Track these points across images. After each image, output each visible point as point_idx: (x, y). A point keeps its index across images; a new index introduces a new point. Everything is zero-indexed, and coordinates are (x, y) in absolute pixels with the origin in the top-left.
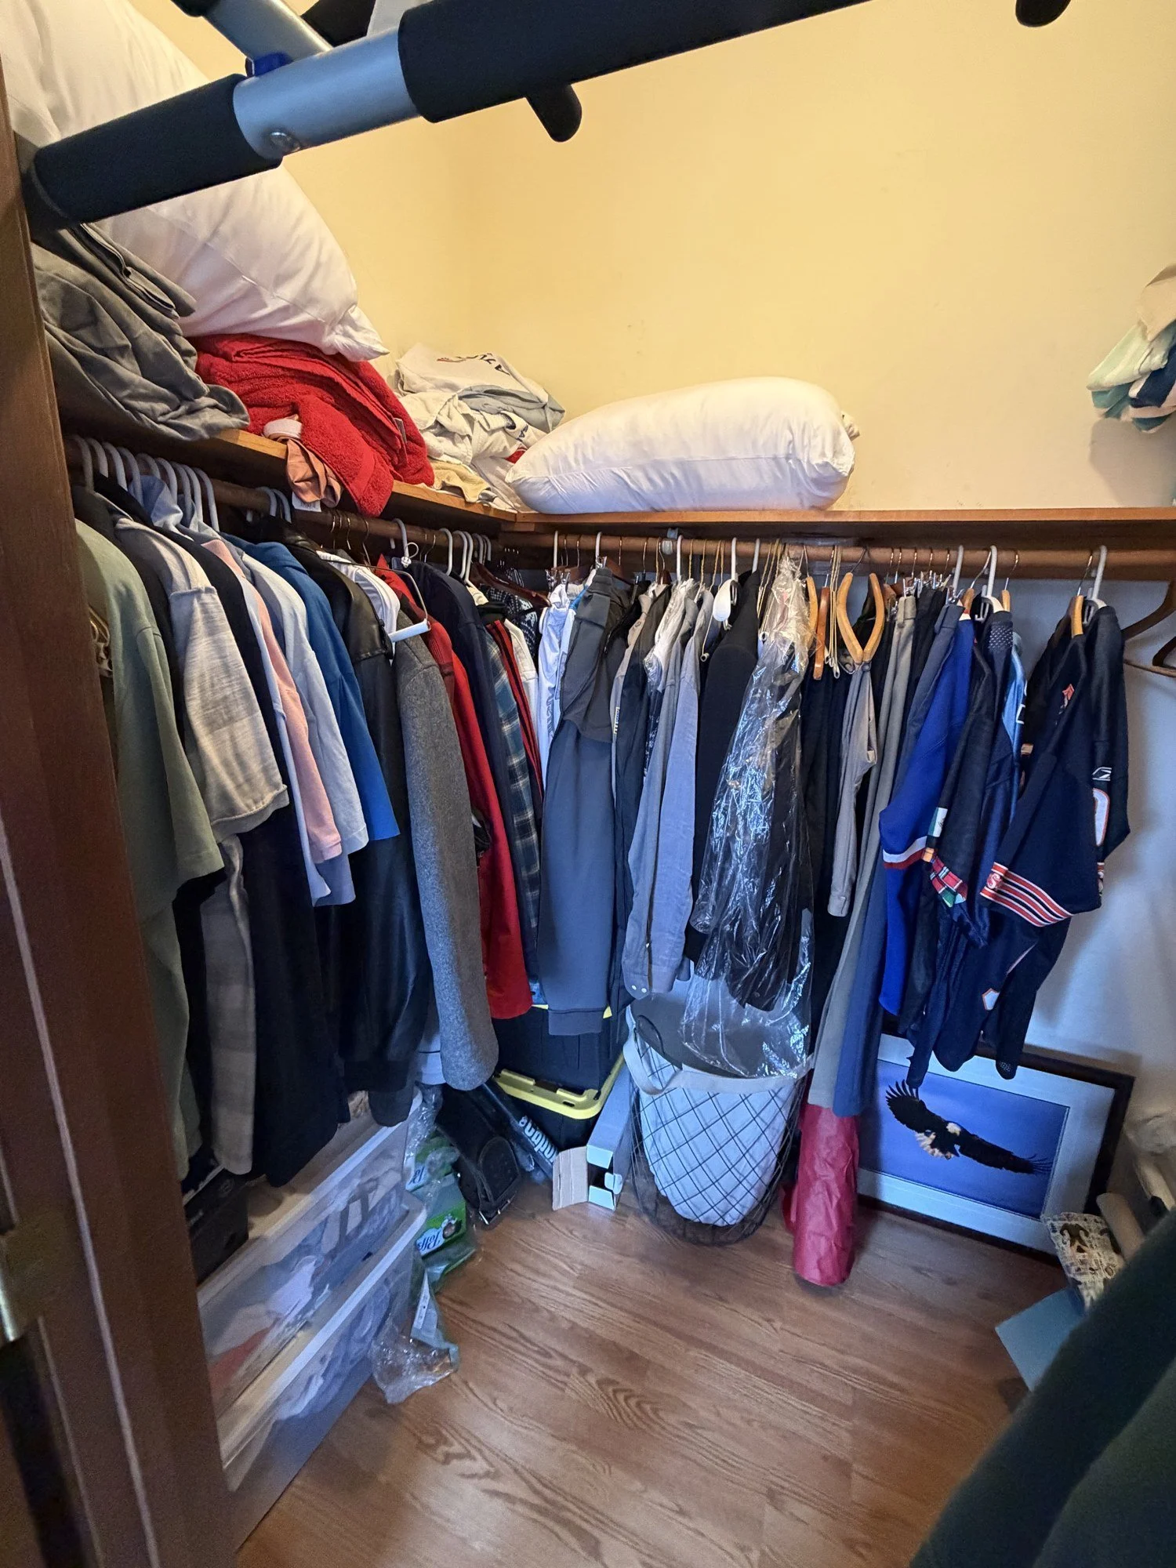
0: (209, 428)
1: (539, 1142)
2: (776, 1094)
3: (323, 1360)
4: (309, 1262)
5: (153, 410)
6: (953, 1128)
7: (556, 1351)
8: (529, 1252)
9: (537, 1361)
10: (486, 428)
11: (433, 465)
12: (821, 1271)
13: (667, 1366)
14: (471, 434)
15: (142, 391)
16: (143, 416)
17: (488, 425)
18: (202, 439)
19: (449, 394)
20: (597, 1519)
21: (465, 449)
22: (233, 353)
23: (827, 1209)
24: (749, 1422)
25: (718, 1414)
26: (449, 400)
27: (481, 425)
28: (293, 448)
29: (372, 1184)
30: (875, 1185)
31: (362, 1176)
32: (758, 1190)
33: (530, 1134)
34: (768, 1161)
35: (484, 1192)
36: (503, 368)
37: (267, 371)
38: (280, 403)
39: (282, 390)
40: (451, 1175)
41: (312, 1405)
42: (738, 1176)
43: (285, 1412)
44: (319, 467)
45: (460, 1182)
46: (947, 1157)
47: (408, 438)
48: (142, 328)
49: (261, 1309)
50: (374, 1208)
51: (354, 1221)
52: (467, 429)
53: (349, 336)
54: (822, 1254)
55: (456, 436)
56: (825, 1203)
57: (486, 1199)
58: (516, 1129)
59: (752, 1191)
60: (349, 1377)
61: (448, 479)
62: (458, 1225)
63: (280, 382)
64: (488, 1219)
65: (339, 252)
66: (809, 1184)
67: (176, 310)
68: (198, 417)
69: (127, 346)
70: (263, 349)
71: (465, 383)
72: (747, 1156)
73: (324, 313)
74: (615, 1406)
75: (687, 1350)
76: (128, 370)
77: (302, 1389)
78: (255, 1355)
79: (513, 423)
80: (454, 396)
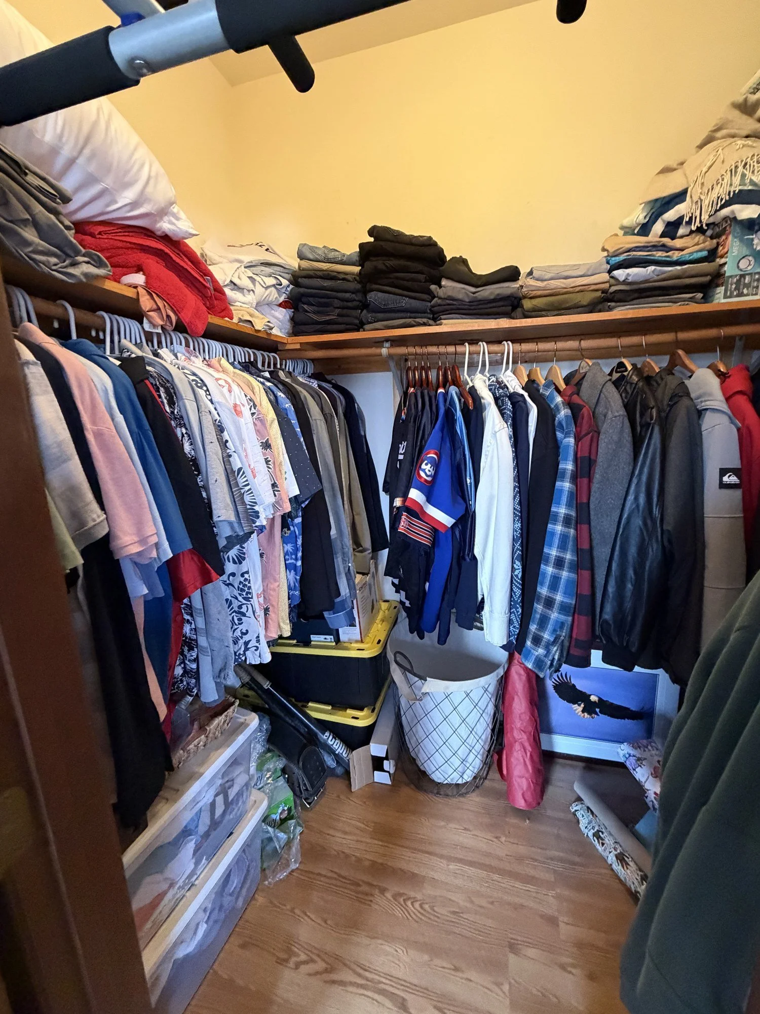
0: (86, 275)
1: (338, 747)
2: (486, 690)
3: (205, 910)
4: (192, 840)
5: (48, 262)
6: (593, 698)
7: (363, 881)
8: (338, 820)
9: (351, 890)
10: (264, 285)
11: (232, 308)
12: (525, 800)
13: (436, 878)
14: (254, 289)
15: (40, 248)
16: (41, 265)
17: (265, 283)
18: (81, 281)
19: (238, 265)
20: (402, 985)
21: (250, 298)
22: (96, 233)
23: (524, 760)
24: (492, 903)
25: (472, 902)
26: (238, 268)
27: (260, 284)
28: (142, 291)
29: (229, 783)
30: (551, 743)
31: (223, 777)
32: (483, 755)
33: (332, 743)
34: (486, 734)
35: (305, 785)
36: (270, 250)
37: (120, 244)
38: (130, 265)
39: (130, 256)
40: (281, 777)
41: (200, 944)
42: (469, 747)
43: (181, 953)
44: (160, 303)
45: (288, 781)
46: (592, 717)
47: (215, 290)
48: (38, 208)
49: (158, 877)
50: (232, 800)
51: (219, 811)
52: (251, 286)
53: (173, 224)
54: (525, 789)
55: (245, 291)
56: (523, 756)
57: (307, 790)
58: (322, 741)
59: (479, 756)
60: (224, 921)
61: (243, 316)
62: (289, 810)
63: (130, 252)
64: (309, 804)
65: (162, 171)
66: (511, 746)
67: (59, 199)
68: (78, 268)
69: (28, 219)
70: (117, 231)
71: (247, 259)
72: (473, 732)
73: (155, 208)
74: (407, 910)
75: (448, 865)
76: (30, 235)
77: (193, 933)
78: (158, 911)
79: (280, 282)
80: (241, 266)
